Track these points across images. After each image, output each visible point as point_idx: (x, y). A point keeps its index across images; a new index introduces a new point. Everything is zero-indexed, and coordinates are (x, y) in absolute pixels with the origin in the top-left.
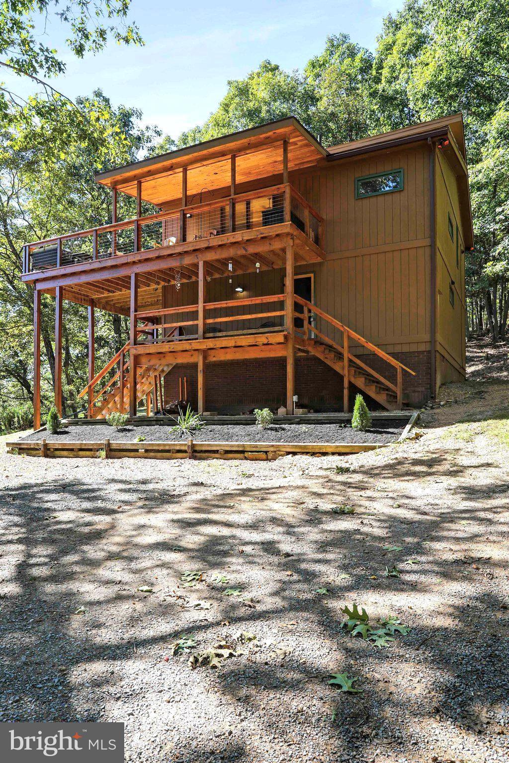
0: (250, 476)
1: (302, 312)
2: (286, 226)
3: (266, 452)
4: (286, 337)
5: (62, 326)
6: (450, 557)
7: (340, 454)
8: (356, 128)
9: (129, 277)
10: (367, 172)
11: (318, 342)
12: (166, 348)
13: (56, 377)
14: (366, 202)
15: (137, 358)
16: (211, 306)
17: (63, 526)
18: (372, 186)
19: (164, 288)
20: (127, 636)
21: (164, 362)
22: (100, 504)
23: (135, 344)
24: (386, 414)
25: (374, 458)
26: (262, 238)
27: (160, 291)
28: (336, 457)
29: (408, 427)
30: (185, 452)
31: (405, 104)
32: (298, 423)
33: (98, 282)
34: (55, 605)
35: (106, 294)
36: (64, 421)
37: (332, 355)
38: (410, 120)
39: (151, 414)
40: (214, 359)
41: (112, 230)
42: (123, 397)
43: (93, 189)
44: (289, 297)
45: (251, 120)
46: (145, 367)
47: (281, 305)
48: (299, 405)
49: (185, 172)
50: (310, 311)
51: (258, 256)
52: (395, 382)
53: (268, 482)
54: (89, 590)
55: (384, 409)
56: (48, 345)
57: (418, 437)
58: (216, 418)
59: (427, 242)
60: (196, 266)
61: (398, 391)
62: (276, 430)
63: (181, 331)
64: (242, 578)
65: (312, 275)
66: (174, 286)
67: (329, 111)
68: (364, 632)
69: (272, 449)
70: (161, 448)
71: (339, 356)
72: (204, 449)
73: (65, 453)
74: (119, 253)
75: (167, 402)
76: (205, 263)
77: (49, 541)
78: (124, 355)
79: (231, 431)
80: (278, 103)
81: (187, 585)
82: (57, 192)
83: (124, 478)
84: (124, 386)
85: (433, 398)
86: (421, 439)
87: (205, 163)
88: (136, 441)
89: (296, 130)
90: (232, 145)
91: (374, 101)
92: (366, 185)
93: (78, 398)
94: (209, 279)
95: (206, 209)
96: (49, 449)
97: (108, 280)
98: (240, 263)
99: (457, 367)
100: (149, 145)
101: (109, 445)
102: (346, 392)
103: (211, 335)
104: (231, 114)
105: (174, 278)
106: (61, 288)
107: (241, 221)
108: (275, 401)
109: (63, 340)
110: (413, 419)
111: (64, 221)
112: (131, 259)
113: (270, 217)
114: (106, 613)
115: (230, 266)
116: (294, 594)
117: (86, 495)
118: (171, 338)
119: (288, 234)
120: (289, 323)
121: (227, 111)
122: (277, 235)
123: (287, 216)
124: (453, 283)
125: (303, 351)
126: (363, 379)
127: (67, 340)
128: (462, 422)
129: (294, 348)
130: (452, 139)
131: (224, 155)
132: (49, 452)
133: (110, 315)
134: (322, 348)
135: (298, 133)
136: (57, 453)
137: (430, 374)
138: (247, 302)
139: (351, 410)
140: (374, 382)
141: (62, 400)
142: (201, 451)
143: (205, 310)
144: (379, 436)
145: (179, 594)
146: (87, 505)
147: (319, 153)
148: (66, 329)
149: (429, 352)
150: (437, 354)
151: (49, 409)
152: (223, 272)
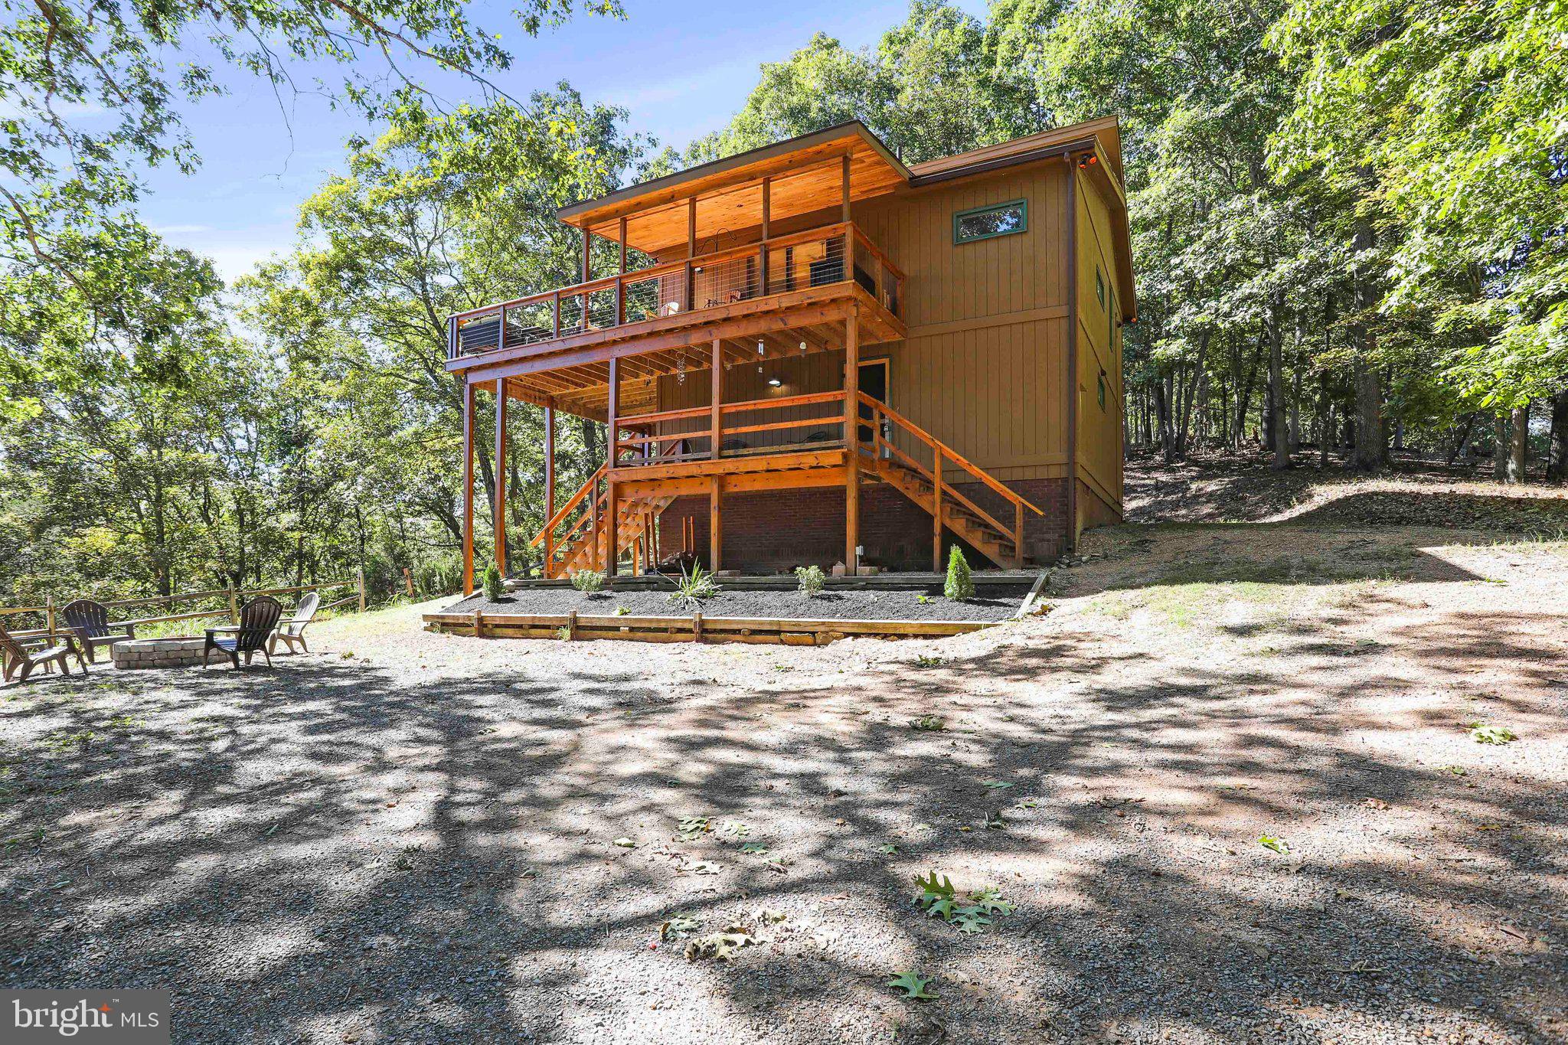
0: (787, 670)
1: (871, 417)
2: (847, 287)
3: (813, 633)
4: (845, 456)
5: (506, 437)
6: (1082, 798)
7: (926, 637)
8: (956, 135)
9: (607, 364)
10: (969, 205)
11: (895, 464)
12: (662, 472)
13: (497, 515)
14: (970, 249)
15: (618, 488)
16: (731, 408)
17: (506, 746)
18: (981, 225)
19: (660, 378)
20: (595, 912)
21: (659, 493)
22: (557, 713)
23: (616, 466)
24: (997, 575)
25: (978, 643)
26: (810, 304)
27: (654, 384)
28: (920, 642)
29: (1031, 596)
30: (690, 631)
31: (1031, 97)
32: (864, 589)
33: (560, 371)
34: (492, 864)
35: (572, 389)
36: (508, 583)
37: (917, 483)
38: (1039, 123)
39: (640, 572)
40: (736, 490)
41: (582, 291)
42: (597, 547)
43: (554, 229)
44: (850, 396)
45: (795, 123)
46: (630, 500)
47: (838, 408)
48: (865, 560)
49: (693, 203)
50: (882, 416)
51: (803, 333)
52: (1013, 528)
53: (816, 679)
54: (541, 845)
55: (995, 567)
56: (485, 465)
57: (1045, 611)
58: (738, 579)
59: (1063, 311)
60: (709, 346)
61: (1017, 538)
62: (829, 598)
63: (686, 446)
64: (769, 830)
65: (886, 361)
66: (674, 377)
67: (915, 109)
68: (946, 911)
69: (823, 628)
70: (654, 625)
71: (928, 485)
72: (719, 627)
73: (510, 631)
74: (594, 327)
75: (663, 555)
76: (723, 342)
77: (483, 768)
78: (599, 483)
79: (760, 600)
80: (835, 97)
81: (685, 837)
82: (501, 234)
83: (596, 672)
84: (598, 529)
85: (1071, 551)
86: (1050, 614)
87: (723, 190)
88: (616, 614)
89: (861, 141)
90: (764, 164)
91: (985, 94)
92: (969, 223)
93: (530, 546)
94: (729, 366)
95: (725, 260)
96: (486, 626)
97: (575, 369)
98: (775, 341)
99: (1110, 502)
100: (640, 160)
101: (575, 620)
102: (937, 541)
103: (731, 452)
104: (764, 115)
105: (675, 366)
106: (505, 381)
107: (778, 276)
108: (828, 553)
109: (509, 458)
110: (1038, 584)
111: (510, 277)
112: (610, 336)
113: (823, 272)
114: (566, 877)
115: (761, 346)
116: (844, 855)
117: (540, 697)
118: (669, 457)
119: (849, 299)
120: (850, 434)
121: (758, 110)
122: (833, 301)
123: (848, 271)
124: (1103, 373)
125: (872, 477)
126: (963, 522)
127: (514, 459)
128: (1112, 588)
129: (858, 473)
130: (1101, 156)
131: (752, 178)
132: (485, 630)
133: (578, 420)
134: (901, 473)
135: (865, 146)
136: (498, 631)
137: (1067, 513)
138: (786, 402)
139: (944, 569)
140: (980, 525)
141: (506, 548)
142: (715, 631)
143: (722, 416)
144: (986, 609)
145: (674, 851)
146: (539, 713)
147: (898, 175)
148: (512, 441)
149: (1066, 480)
150: (1079, 486)
151: (486, 564)
152: (750, 355)
